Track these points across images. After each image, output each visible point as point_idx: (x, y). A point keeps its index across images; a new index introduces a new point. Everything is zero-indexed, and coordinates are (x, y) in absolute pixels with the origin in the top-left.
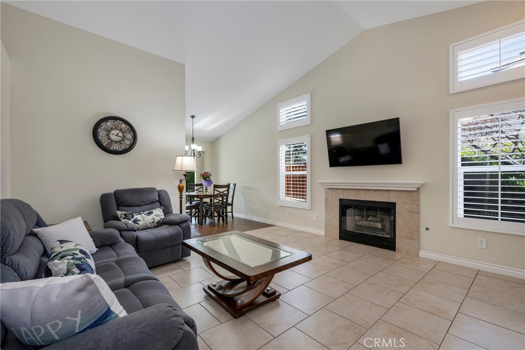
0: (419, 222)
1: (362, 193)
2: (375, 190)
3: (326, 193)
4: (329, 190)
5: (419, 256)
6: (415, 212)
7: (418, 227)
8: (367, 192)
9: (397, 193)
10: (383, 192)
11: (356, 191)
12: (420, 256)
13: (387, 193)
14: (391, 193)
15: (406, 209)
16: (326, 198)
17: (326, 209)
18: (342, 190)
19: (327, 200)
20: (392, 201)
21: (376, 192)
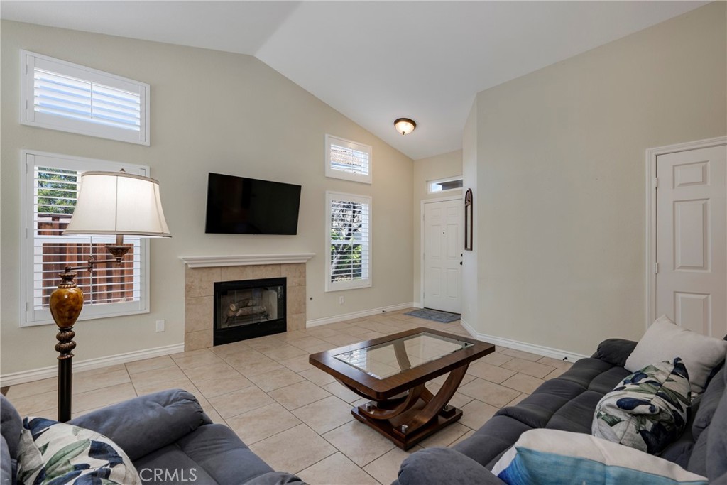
0: (305, 294)
1: (249, 270)
2: (266, 265)
3: (187, 275)
4: (193, 271)
5: (305, 328)
6: (302, 285)
7: (305, 299)
8: (256, 268)
9: (288, 267)
10: (274, 267)
11: (241, 268)
12: (307, 327)
13: (278, 268)
14: (282, 267)
15: (295, 283)
16: (186, 285)
17: (187, 304)
18: (219, 270)
19: (188, 288)
20: (283, 276)
21: (266, 268)
